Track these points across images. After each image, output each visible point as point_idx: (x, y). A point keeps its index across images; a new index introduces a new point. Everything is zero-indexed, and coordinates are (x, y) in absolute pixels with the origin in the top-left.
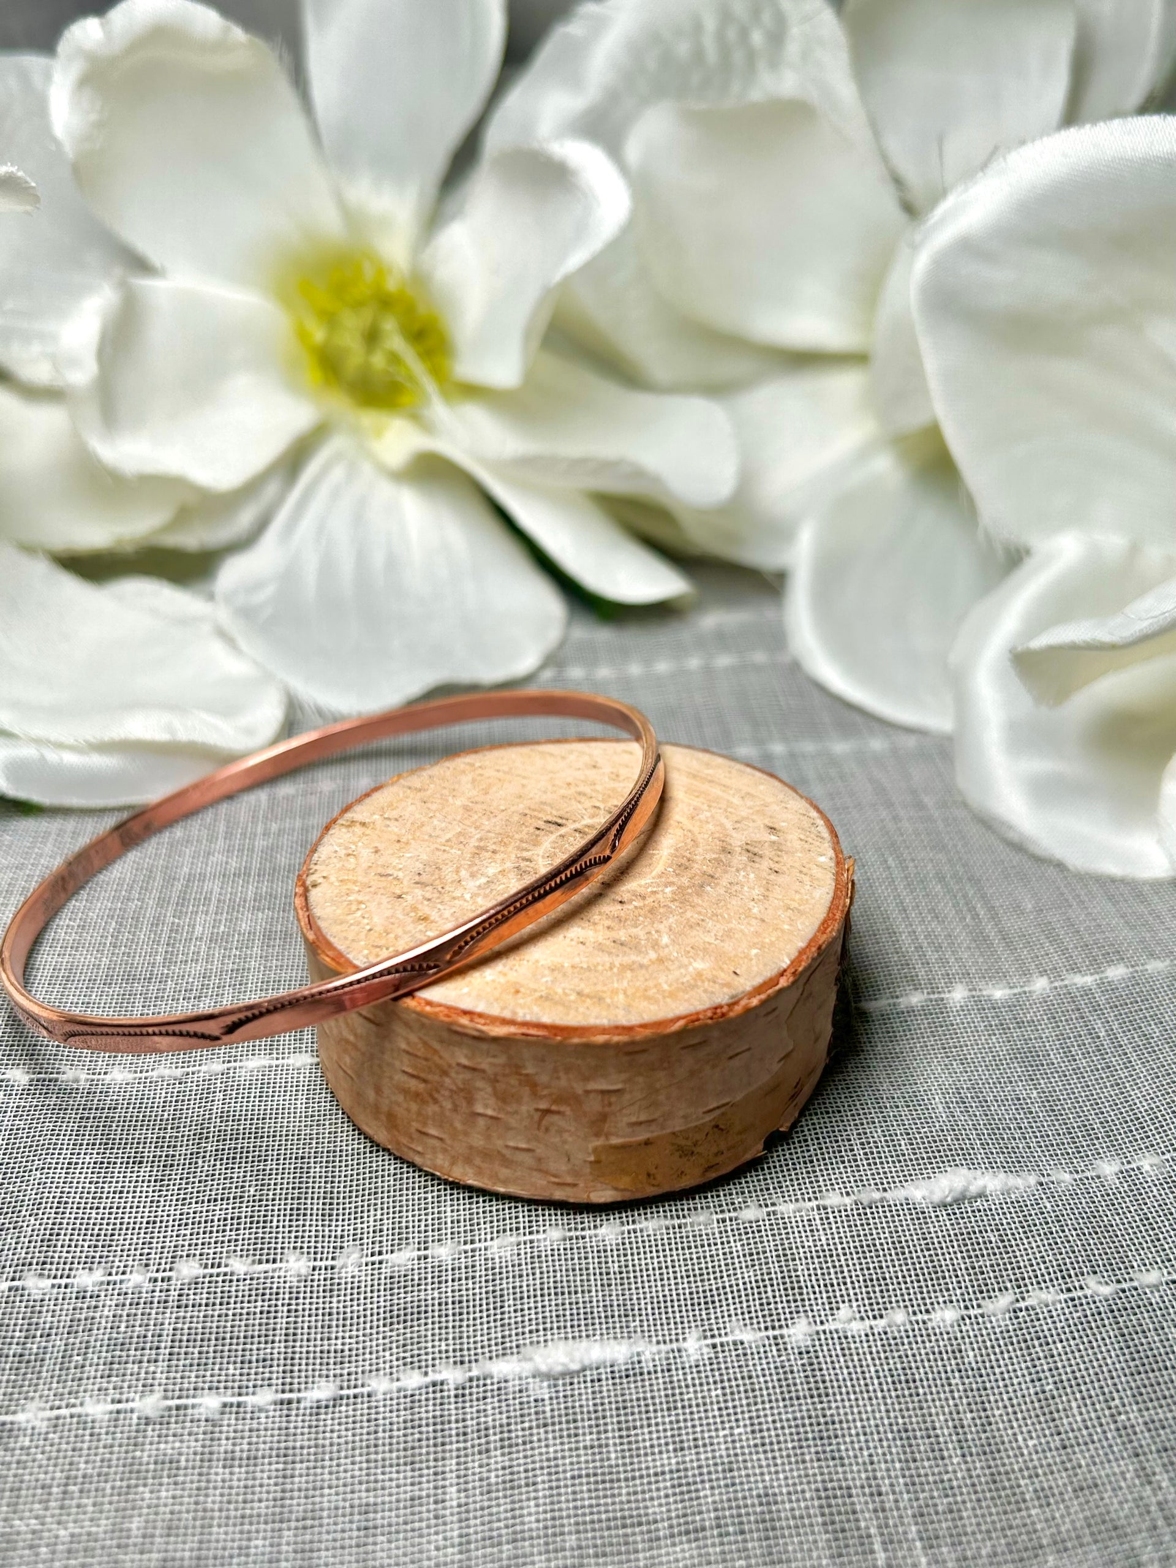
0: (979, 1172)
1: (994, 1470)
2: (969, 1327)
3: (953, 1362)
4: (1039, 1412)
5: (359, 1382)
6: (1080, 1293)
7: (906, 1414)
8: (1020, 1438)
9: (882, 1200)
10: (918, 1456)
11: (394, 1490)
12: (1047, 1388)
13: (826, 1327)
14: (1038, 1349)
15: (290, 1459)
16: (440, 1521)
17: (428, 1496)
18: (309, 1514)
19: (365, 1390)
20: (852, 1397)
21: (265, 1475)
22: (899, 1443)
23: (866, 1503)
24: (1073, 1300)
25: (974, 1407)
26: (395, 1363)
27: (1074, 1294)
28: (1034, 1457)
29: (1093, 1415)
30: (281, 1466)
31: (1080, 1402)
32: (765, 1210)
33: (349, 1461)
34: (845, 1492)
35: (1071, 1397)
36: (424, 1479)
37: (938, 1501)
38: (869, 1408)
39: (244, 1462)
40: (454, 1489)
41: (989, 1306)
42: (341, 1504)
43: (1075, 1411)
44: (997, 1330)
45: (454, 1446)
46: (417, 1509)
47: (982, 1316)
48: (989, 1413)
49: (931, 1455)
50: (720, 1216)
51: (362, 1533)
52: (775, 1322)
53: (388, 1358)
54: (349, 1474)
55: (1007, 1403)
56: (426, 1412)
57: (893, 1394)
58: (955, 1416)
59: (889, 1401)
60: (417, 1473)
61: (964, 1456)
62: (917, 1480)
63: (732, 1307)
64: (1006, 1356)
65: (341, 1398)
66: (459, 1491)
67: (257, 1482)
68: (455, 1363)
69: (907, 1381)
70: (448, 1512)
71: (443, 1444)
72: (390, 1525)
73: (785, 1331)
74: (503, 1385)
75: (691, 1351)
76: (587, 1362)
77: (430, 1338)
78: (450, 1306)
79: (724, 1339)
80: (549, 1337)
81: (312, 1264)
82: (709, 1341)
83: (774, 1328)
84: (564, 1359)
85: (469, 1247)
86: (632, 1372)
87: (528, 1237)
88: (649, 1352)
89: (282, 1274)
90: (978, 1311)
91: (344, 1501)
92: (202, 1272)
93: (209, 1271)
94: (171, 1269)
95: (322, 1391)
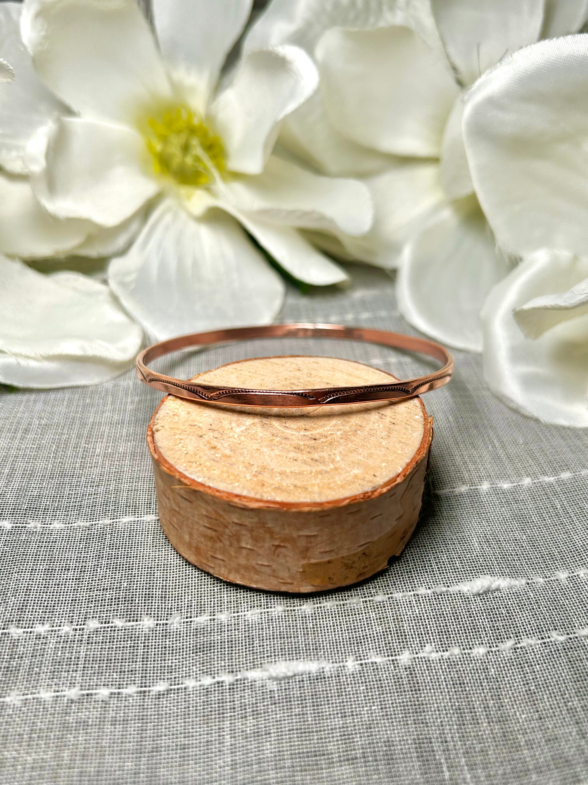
0: (496, 577)
1: (504, 730)
2: (492, 657)
3: (484, 674)
4: (527, 700)
5: (180, 682)
6: (548, 640)
7: (460, 700)
8: (518, 713)
9: (447, 591)
10: (465, 722)
11: (198, 737)
12: (532, 688)
13: (419, 655)
14: (527, 668)
15: (145, 721)
16: (221, 753)
17: (216, 740)
18: (155, 750)
19: (183, 686)
21: (132, 729)
22: (456, 715)
23: (439, 746)
24: (545, 643)
25: (494, 697)
26: (198, 672)
27: (545, 640)
28: (525, 723)
29: (555, 702)
30: (140, 725)
31: (549, 696)
32: (387, 596)
33: (175, 722)
34: (428, 740)
35: (544, 693)
36: (213, 731)
37: (476, 746)
38: (441, 697)
39: (122, 722)
40: (229, 736)
41: (502, 646)
42: (171, 744)
43: (546, 700)
44: (506, 659)
45: (229, 715)
46: (209, 747)
47: (498, 651)
48: (502, 701)
49: (472, 722)
50: (364, 599)
51: (182, 759)
52: (392, 653)
53: (195, 670)
54: (175, 729)
55: (511, 696)
56: (214, 697)
57: (453, 690)
58: (485, 702)
59: (451, 694)
60: (209, 728)
61: (489, 722)
62: (465, 735)
63: (370, 645)
64: (510, 671)
65: (171, 690)
66: (231, 738)
67: (128, 733)
68: (229, 672)
69: (460, 684)
70: (225, 748)
71: (223, 713)
72: (196, 755)
73: (398, 657)
74: (253, 683)
75: (350, 667)
76: (296, 672)
77: (216, 659)
78: (226, 643)
79: (367, 661)
80: (277, 659)
81: (156, 622)
82: (359, 662)
83: (392, 656)
84: (284, 670)
85: (236, 615)
86: (320, 677)
87: (266, 610)
88: (328, 667)
89: (141, 627)
90: (496, 649)
91: (173, 742)
92: (100, 626)
93: (103, 625)
94: (84, 624)
95: (161, 687)
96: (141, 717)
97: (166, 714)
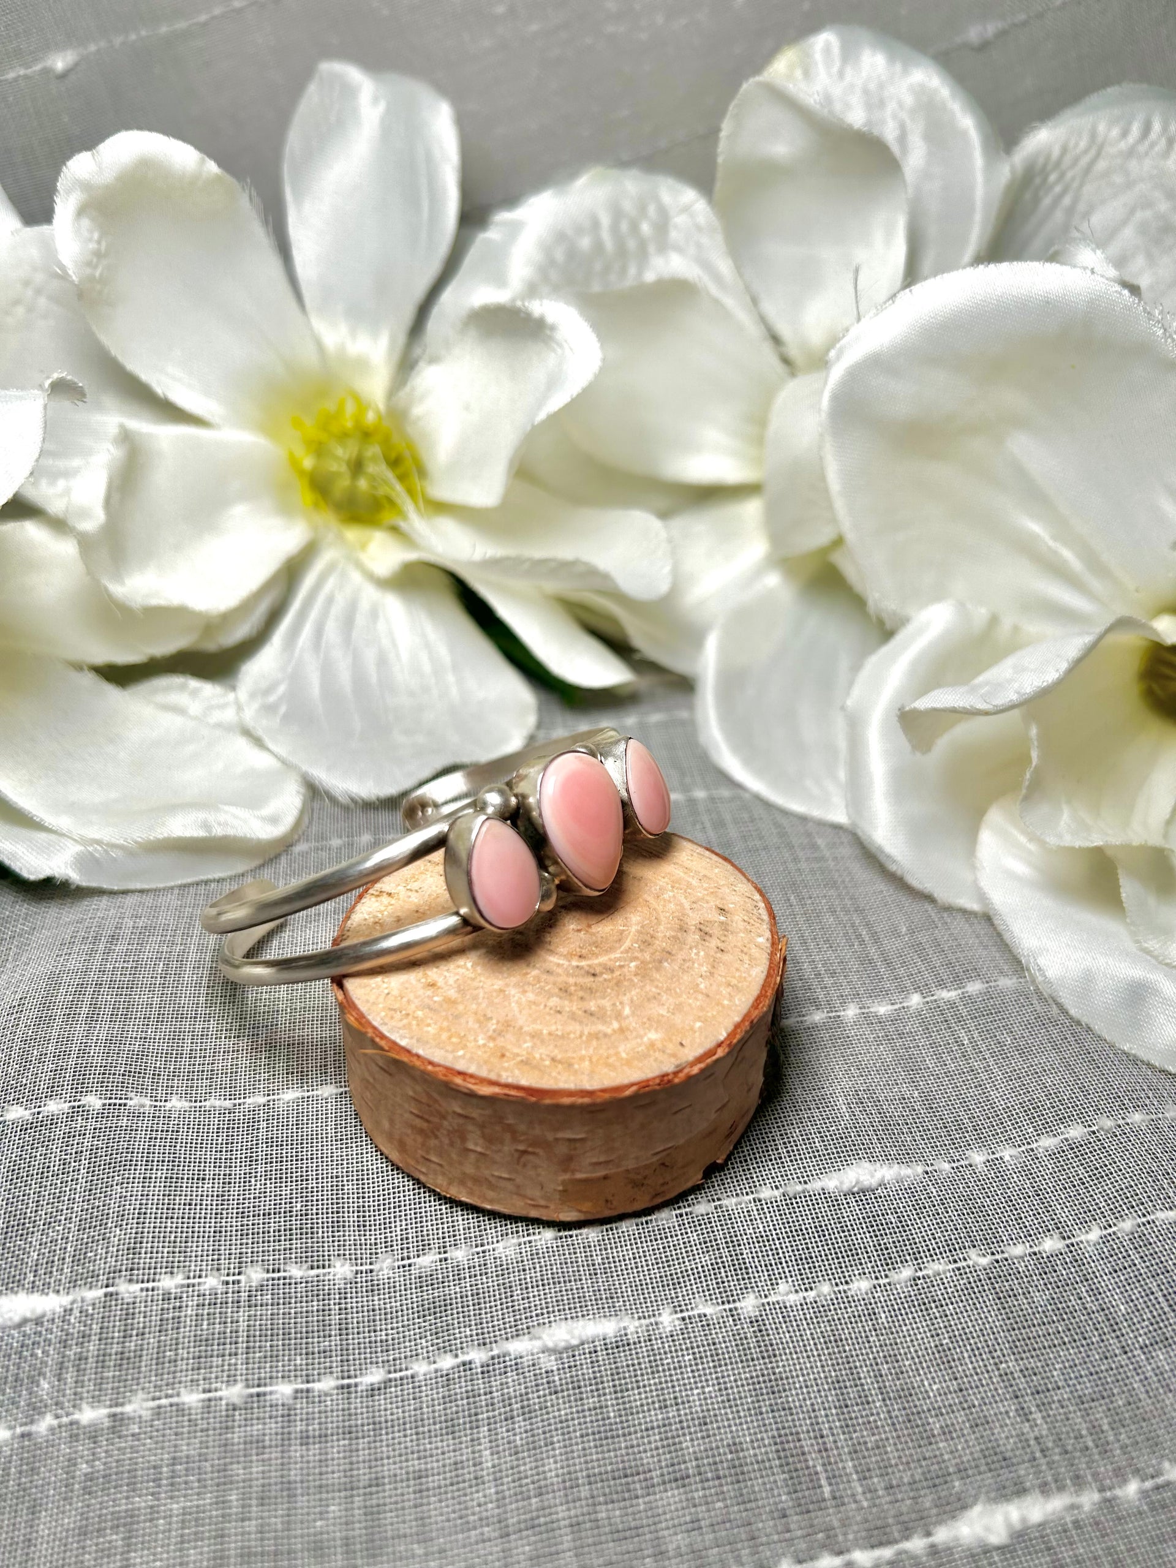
0: (878, 1163)
1: (908, 1411)
2: (880, 1294)
3: (870, 1323)
4: (939, 1361)
5: (404, 1366)
6: (964, 1264)
7: (837, 1368)
8: (926, 1383)
9: (804, 1191)
10: (848, 1402)
11: (440, 1457)
12: (944, 1342)
13: (769, 1299)
14: (935, 1310)
16: (479, 1481)
17: (468, 1460)
18: (374, 1482)
19: (409, 1373)
24: (959, 1269)
25: (889, 1359)
26: (431, 1348)
27: (959, 1264)
28: (939, 1399)
29: (981, 1363)
30: (347, 1442)
31: (971, 1353)
32: (713, 1204)
33: (402, 1434)
34: (795, 1437)
35: (963, 1349)
36: (463, 1446)
37: (867, 1439)
38: (808, 1365)
39: (317, 1440)
40: (488, 1452)
41: (894, 1277)
42: (399, 1471)
43: (967, 1360)
44: (902, 1296)
45: (485, 1415)
46: (460, 1472)
47: (890, 1284)
48: (901, 1364)
49: (859, 1401)
50: (677, 1212)
51: (418, 1495)
52: (729, 1298)
53: (425, 1344)
54: (402, 1446)
55: (914, 1354)
56: (460, 1388)
57: (826, 1352)
58: (875, 1367)
59: (823, 1358)
60: (457, 1441)
61: (884, 1400)
62: (849, 1422)
63: (694, 1287)
64: (910, 1316)
65: (390, 1381)
66: (492, 1454)
67: (330, 1456)
68: (479, 1345)
69: (836, 1341)
70: (485, 1473)
71: (476, 1414)
72: (439, 1487)
73: (738, 1304)
74: (519, 1361)
75: (666, 1324)
76: (584, 1338)
79: (691, 1313)
80: (552, 1319)
81: (354, 1268)
82: (680, 1315)
83: (729, 1302)
84: (565, 1336)
85: (480, 1249)
86: (621, 1344)
87: (527, 1239)
88: (632, 1326)
89: (331, 1277)
90: (886, 1281)
91: (401, 1468)
92: (266, 1276)
93: (271, 1275)
94: (239, 1274)
95: (374, 1376)
96: (347, 1430)
97: (386, 1422)
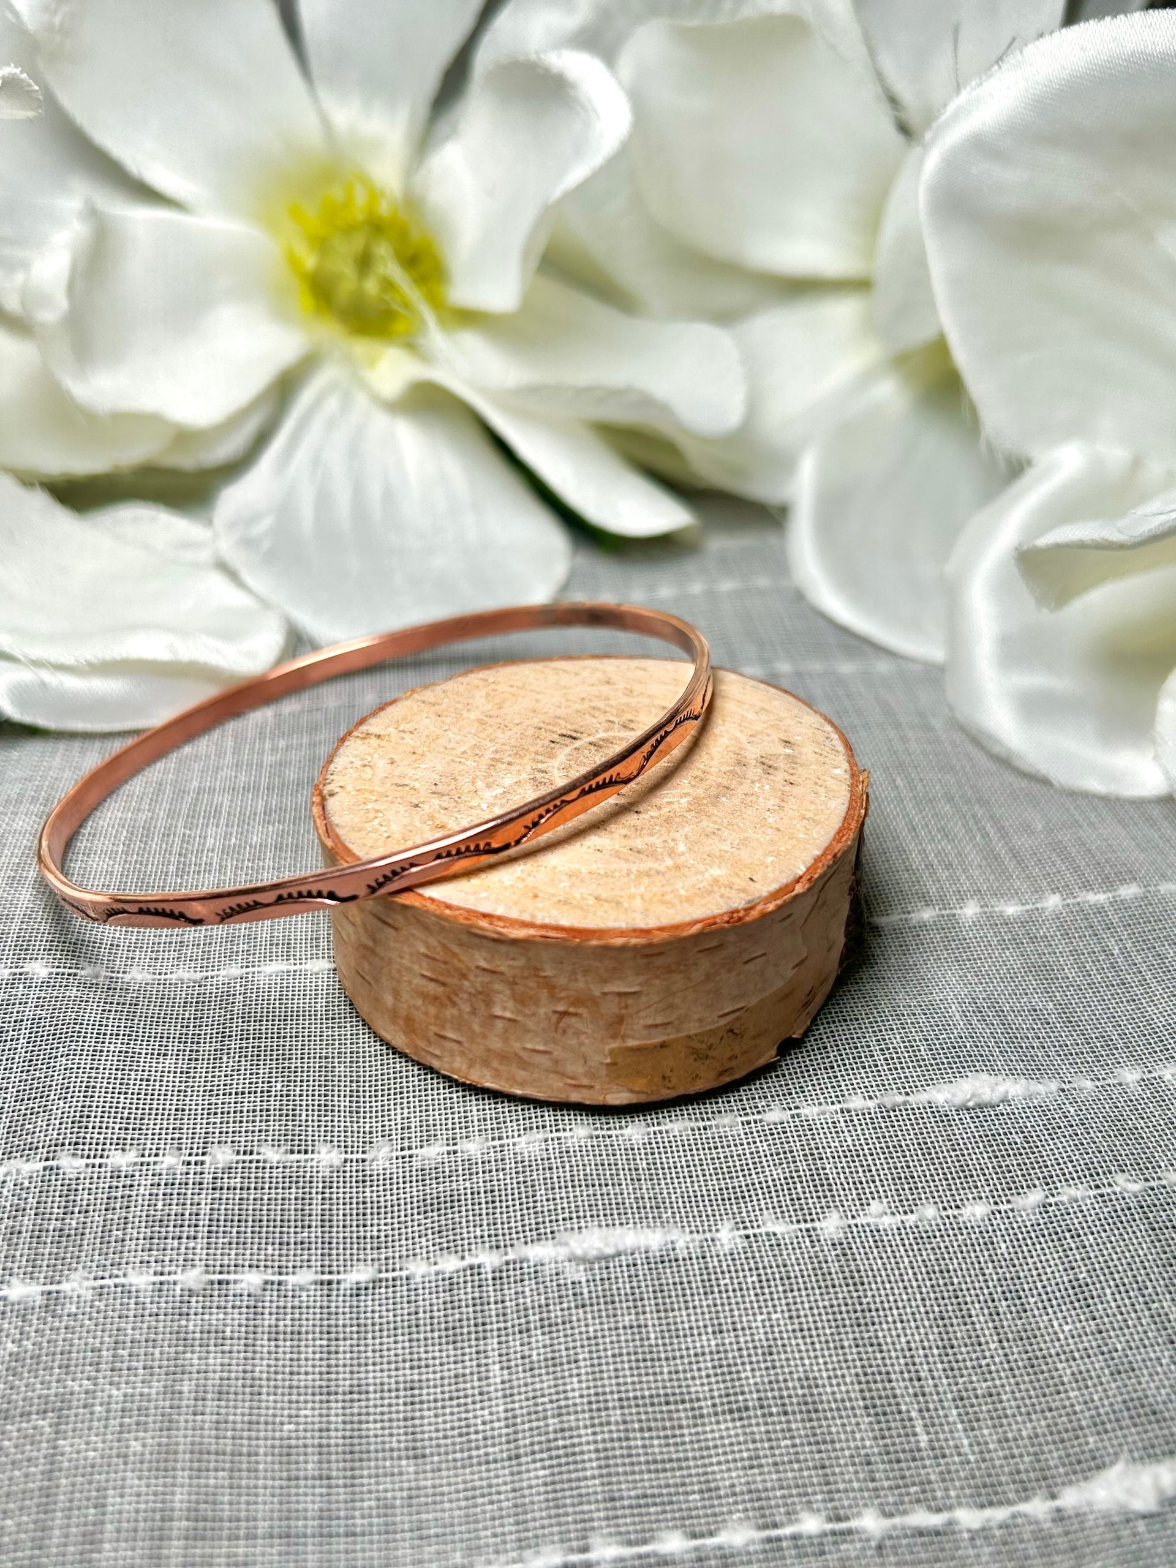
0: (1000, 1078)
1: (1031, 1354)
2: (999, 1221)
3: (986, 1253)
4: (1073, 1298)
5: (397, 1266)
6: (1109, 1190)
7: (941, 1302)
8: (1055, 1323)
9: (905, 1103)
10: (954, 1342)
11: (438, 1368)
12: (1081, 1276)
13: (858, 1221)
14: (1070, 1240)
15: (333, 1336)
16: (485, 1397)
17: (472, 1374)
18: (356, 1389)
19: (404, 1273)
20: (888, 1286)
21: (310, 1350)
22: (935, 1330)
23: (906, 1388)
24: (1102, 1196)
25: (1008, 1295)
26: (431, 1248)
27: (1103, 1190)
28: (1071, 1341)
29: (1127, 1301)
30: (325, 1343)
31: (1114, 1289)
32: (789, 1113)
33: (392, 1339)
34: (884, 1377)
35: (1104, 1284)
36: (467, 1358)
37: (976, 1385)
38: (905, 1297)
39: (289, 1336)
40: (497, 1367)
41: (1019, 1202)
42: (386, 1380)
43: (1109, 1297)
44: (1028, 1224)
45: (495, 1326)
46: (461, 1386)
47: (1012, 1210)
48: (1024, 1300)
49: (968, 1341)
50: (744, 1119)
51: (409, 1408)
52: (807, 1216)
53: (424, 1244)
54: (392, 1353)
55: (1041, 1290)
56: (466, 1294)
57: (928, 1283)
58: (990, 1304)
59: (924, 1290)
60: (459, 1352)
61: (1000, 1341)
62: (955, 1365)
63: (762, 1202)
64: (1038, 1247)
65: (380, 1281)
66: (502, 1369)
67: (303, 1356)
68: (491, 1247)
69: (941, 1272)
70: (492, 1388)
71: (484, 1324)
72: (436, 1401)
73: (817, 1224)
74: (539, 1268)
75: (725, 1241)
76: (621, 1248)
77: (464, 1224)
78: (482, 1195)
79: (757, 1231)
80: (583, 1224)
81: (343, 1156)
82: (742, 1232)
83: (805, 1221)
84: (599, 1244)
85: (497, 1143)
86: (667, 1258)
87: (555, 1135)
88: (683, 1240)
89: (314, 1164)
90: (1007, 1207)
91: (389, 1377)
92: (235, 1158)
93: (241, 1157)
94: (204, 1154)
95: (361, 1274)
96: (325, 1329)
97: (373, 1324)
